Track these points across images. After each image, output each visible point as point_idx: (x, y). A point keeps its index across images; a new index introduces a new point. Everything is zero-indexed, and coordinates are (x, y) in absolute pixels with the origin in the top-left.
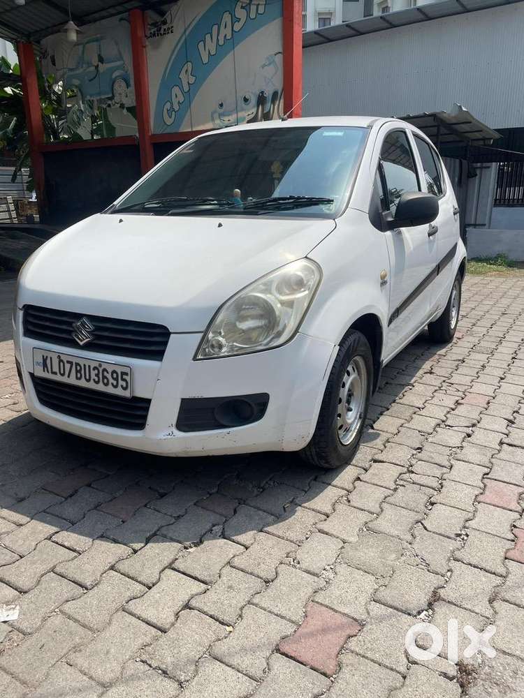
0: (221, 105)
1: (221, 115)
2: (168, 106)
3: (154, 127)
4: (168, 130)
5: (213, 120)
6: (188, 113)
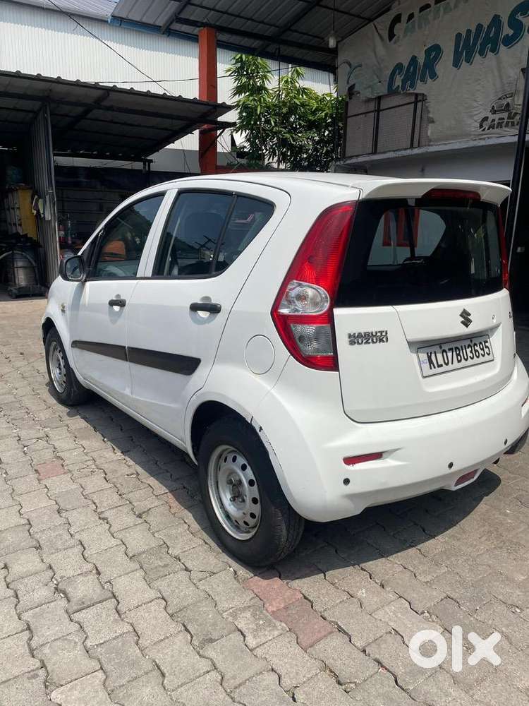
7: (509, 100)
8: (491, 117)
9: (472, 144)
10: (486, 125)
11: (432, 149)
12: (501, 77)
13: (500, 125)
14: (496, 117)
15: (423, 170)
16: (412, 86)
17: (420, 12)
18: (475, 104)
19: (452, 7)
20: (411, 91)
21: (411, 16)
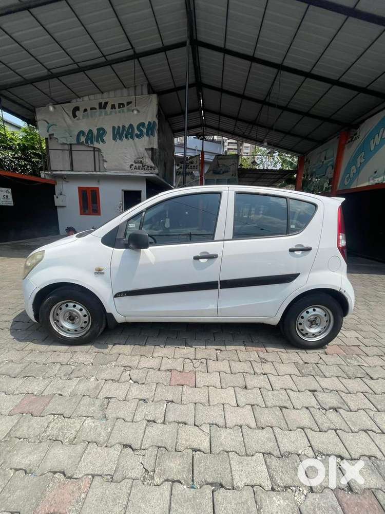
0: (376, 172)
1: (375, 177)
2: (348, 176)
3: (340, 187)
4: (346, 188)
5: (369, 181)
6: (356, 179)
7: (142, 160)
8: (135, 165)
9: (127, 174)
10: (133, 167)
11: (107, 173)
12: (137, 150)
13: (139, 168)
14: (137, 165)
15: (98, 182)
16: (92, 143)
17: (84, 112)
18: (126, 158)
19: (109, 113)
20: (91, 145)
21: (85, 110)
